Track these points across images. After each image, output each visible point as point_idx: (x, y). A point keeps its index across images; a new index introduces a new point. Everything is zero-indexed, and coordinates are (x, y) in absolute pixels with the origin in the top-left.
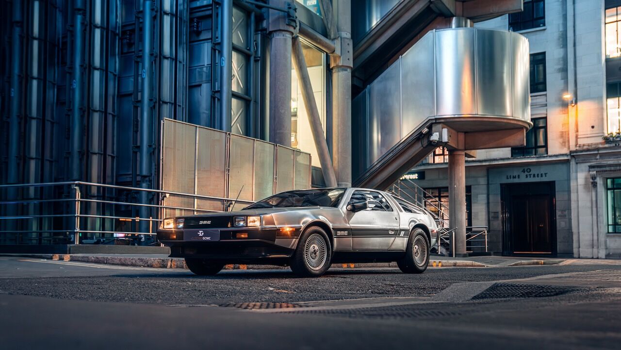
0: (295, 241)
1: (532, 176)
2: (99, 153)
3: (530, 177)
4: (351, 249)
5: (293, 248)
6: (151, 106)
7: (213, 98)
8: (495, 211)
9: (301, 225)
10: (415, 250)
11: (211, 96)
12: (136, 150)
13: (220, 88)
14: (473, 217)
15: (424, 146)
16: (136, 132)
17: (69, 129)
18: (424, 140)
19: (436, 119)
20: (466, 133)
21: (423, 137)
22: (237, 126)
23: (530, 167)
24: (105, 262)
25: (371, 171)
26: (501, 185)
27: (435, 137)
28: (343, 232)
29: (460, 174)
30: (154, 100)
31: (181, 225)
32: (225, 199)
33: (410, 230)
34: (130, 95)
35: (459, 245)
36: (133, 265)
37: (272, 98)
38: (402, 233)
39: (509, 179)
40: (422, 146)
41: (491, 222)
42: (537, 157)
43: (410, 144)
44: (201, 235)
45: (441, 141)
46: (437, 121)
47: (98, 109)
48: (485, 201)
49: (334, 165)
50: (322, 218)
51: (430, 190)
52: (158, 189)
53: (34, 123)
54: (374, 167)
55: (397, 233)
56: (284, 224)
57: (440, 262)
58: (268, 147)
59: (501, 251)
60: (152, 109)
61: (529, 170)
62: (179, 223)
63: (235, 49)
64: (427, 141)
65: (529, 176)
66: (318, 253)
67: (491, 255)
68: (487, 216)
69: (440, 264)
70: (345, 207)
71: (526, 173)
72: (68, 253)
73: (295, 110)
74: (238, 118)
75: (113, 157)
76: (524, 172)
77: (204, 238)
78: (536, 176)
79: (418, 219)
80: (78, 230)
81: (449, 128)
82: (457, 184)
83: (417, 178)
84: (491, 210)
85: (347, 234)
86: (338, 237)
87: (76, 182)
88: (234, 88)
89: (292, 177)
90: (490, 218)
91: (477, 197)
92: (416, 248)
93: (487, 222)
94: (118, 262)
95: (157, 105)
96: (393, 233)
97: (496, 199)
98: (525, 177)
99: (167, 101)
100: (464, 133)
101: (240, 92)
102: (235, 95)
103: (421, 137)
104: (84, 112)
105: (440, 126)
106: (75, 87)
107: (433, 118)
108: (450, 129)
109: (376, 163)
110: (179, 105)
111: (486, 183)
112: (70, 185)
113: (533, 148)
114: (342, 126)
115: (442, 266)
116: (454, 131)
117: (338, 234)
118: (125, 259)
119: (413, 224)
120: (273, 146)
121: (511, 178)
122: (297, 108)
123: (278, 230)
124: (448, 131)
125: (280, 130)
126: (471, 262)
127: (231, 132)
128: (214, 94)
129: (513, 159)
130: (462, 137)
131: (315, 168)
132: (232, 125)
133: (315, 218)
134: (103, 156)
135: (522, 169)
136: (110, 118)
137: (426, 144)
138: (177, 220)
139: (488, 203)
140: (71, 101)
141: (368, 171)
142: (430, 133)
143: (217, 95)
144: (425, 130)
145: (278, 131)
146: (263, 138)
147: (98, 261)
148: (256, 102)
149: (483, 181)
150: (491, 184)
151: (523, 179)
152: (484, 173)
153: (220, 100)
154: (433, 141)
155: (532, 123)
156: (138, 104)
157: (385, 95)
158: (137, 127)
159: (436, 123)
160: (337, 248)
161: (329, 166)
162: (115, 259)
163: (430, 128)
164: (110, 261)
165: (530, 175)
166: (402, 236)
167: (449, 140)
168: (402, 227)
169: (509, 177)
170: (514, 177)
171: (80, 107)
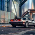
63: (6, 2)
88: (6, 6)
146: (9, 12)
157: (23, 7)
163: (28, 10)
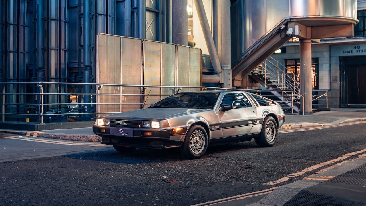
0: (183, 136)
1: (361, 51)
2: (56, 49)
3: (360, 52)
4: (221, 137)
5: (181, 141)
6: (90, 18)
7: (133, 13)
8: (335, 76)
9: (187, 125)
10: (267, 131)
11: (131, 12)
12: (81, 48)
13: (138, 6)
14: (319, 80)
15: (282, 38)
16: (81, 35)
17: (35, 33)
18: (283, 33)
19: (290, 19)
20: (312, 27)
21: (282, 31)
22: (150, 31)
23: (359, 45)
24: (60, 138)
25: (245, 55)
26: (339, 57)
27: (290, 32)
28: (216, 127)
29: (308, 56)
30: (92, 14)
31: (108, 123)
32: (141, 86)
33: (264, 119)
34: (77, 7)
35: (307, 106)
36: (79, 140)
37: (174, 11)
38: (258, 121)
39: (345, 53)
40: (281, 37)
41: (332, 84)
42: (365, 38)
43: (272, 37)
44: (121, 132)
45: (293, 34)
46: (291, 20)
47: (54, 19)
48: (328, 69)
49: (218, 53)
50: (202, 120)
51: (290, 60)
52: (96, 83)
53: (12, 28)
54: (248, 51)
55: (254, 121)
56: (175, 126)
57: (290, 126)
58: (171, 47)
59: (339, 104)
60: (91, 19)
61: (358, 47)
62: (107, 122)
64: (284, 34)
65: (358, 51)
66: (199, 142)
67: (330, 110)
68: (329, 79)
69: (290, 127)
70: (218, 109)
71: (357, 49)
72: (36, 130)
73: (191, 13)
74: (151, 24)
75: (65, 51)
76: (355, 48)
77: (123, 134)
78: (364, 51)
79: (270, 110)
80: (42, 114)
81: (299, 24)
82: (306, 63)
83: (280, 52)
84: (332, 75)
85: (219, 128)
86: (213, 130)
87: (40, 82)
89: (189, 65)
90: (332, 81)
91: (323, 66)
92: (268, 129)
93: (329, 83)
94: (69, 138)
95: (94, 17)
96: (251, 122)
97: (336, 68)
98: (356, 51)
99: (101, 14)
100: (310, 27)
101: (151, 7)
102: (148, 10)
103: (280, 32)
104: (45, 21)
105: (293, 24)
106: (39, 4)
107: (289, 18)
108: (301, 25)
109: (248, 50)
110: (109, 16)
111: (329, 56)
112: (36, 84)
113: (362, 31)
114: (224, 26)
115: (292, 128)
116: (304, 27)
117: (213, 128)
118: (74, 136)
119: (266, 114)
120: (175, 46)
121: (346, 53)
122: (192, 12)
123: (172, 130)
124: (299, 27)
125: (179, 33)
126: (313, 123)
127: (145, 39)
128: (133, 10)
129: (348, 39)
130: (309, 29)
131: (206, 56)
132: (146, 31)
133: (197, 119)
134: (58, 50)
135: (354, 46)
136: (63, 24)
137: (284, 36)
138: (106, 119)
139: (330, 70)
140: (36, 12)
141: (243, 55)
142: (286, 29)
143: (135, 10)
144: (283, 27)
145: (178, 34)
146: (168, 41)
147: (55, 138)
148: (163, 13)
149: (326, 54)
150: (332, 57)
151: (355, 53)
152: (327, 49)
153: (138, 14)
154: (288, 34)
155: (358, 20)
156: (81, 16)
158: (81, 32)
159: (290, 22)
160: (212, 137)
161: (215, 54)
162: (67, 136)
163: (286, 25)
164: (63, 138)
165: (360, 50)
166: (258, 123)
167: (299, 33)
168: (258, 117)
169: (345, 52)
170: (349, 52)
171: (42, 18)
